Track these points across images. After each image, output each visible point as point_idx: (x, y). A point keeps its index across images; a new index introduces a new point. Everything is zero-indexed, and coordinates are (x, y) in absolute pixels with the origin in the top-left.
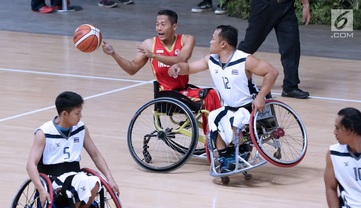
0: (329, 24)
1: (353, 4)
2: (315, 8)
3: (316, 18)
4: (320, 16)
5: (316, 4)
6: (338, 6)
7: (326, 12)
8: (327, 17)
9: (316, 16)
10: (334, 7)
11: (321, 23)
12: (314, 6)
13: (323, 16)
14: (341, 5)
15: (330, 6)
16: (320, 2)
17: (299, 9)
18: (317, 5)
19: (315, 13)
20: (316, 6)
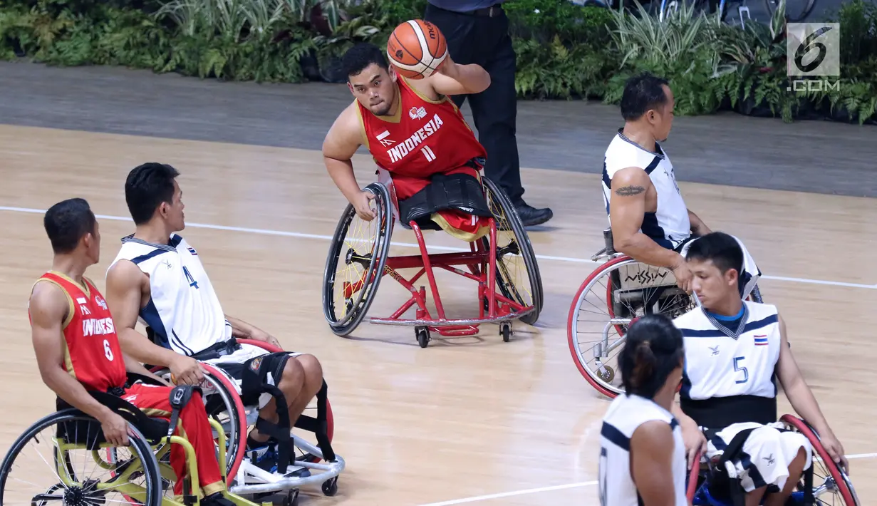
0: (133, 65)
1: (182, 22)
2: (104, 32)
3: (106, 51)
4: (115, 49)
5: (107, 22)
6: (153, 27)
7: (127, 39)
8: (130, 50)
9: (107, 48)
10: (144, 30)
11: (117, 63)
12: (102, 27)
13: (122, 49)
14: (159, 24)
15: (136, 27)
16: (115, 20)
17: (71, 34)
18: (109, 26)
19: (105, 42)
20: (106, 28)
